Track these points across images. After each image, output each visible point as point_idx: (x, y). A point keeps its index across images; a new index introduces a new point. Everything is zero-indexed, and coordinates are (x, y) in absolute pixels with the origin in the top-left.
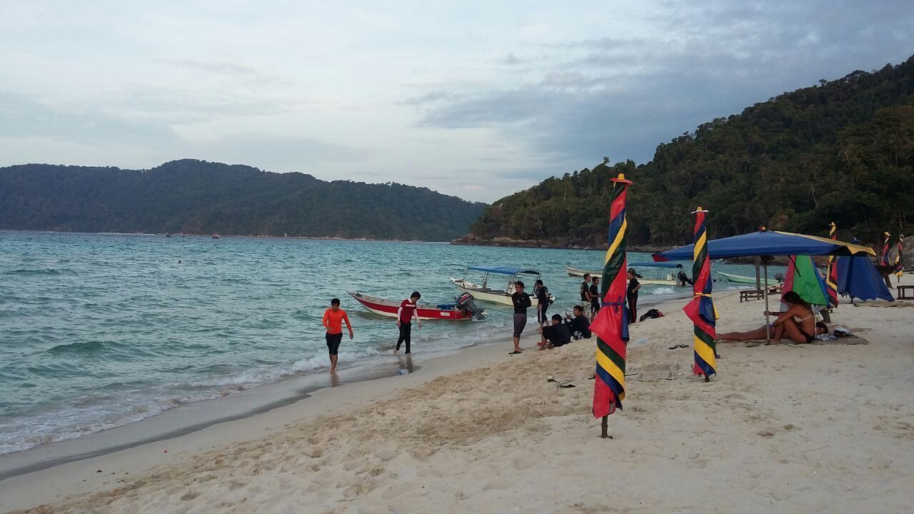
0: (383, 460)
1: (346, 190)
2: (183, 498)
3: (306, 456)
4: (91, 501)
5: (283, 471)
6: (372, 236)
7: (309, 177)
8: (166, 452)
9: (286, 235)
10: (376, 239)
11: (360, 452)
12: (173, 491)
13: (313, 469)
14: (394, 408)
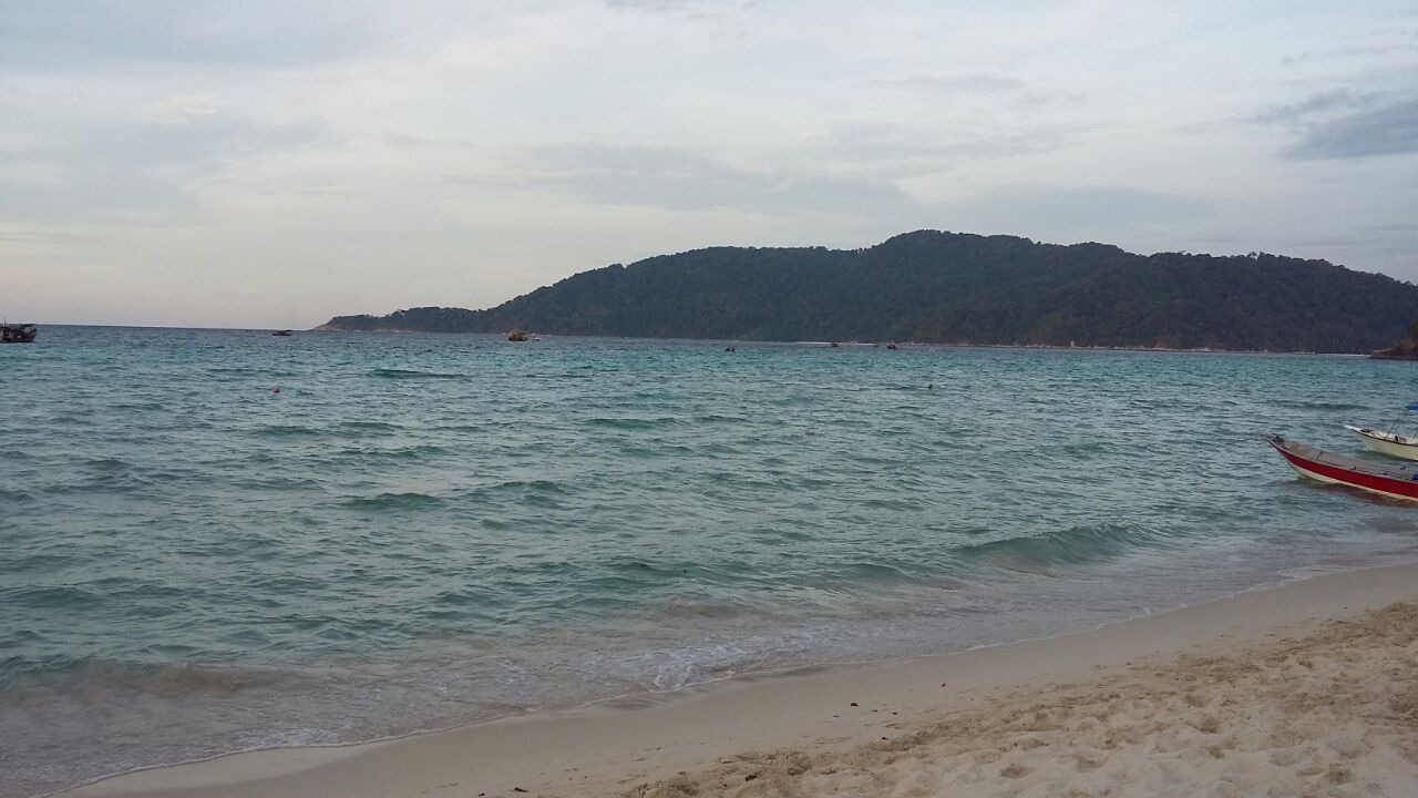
0: (1343, 754)
1: (1175, 268)
2: (1006, 773)
3: (1190, 728)
4: (862, 755)
5: (1158, 749)
6: (1222, 344)
7: (1112, 249)
8: (944, 685)
9: (1072, 343)
10: (1229, 350)
11: (1293, 733)
12: (983, 757)
13: (1212, 753)
14: (1327, 655)
